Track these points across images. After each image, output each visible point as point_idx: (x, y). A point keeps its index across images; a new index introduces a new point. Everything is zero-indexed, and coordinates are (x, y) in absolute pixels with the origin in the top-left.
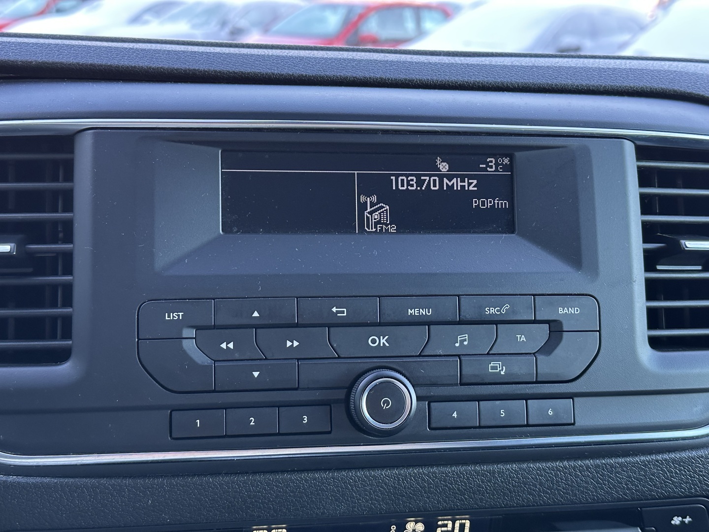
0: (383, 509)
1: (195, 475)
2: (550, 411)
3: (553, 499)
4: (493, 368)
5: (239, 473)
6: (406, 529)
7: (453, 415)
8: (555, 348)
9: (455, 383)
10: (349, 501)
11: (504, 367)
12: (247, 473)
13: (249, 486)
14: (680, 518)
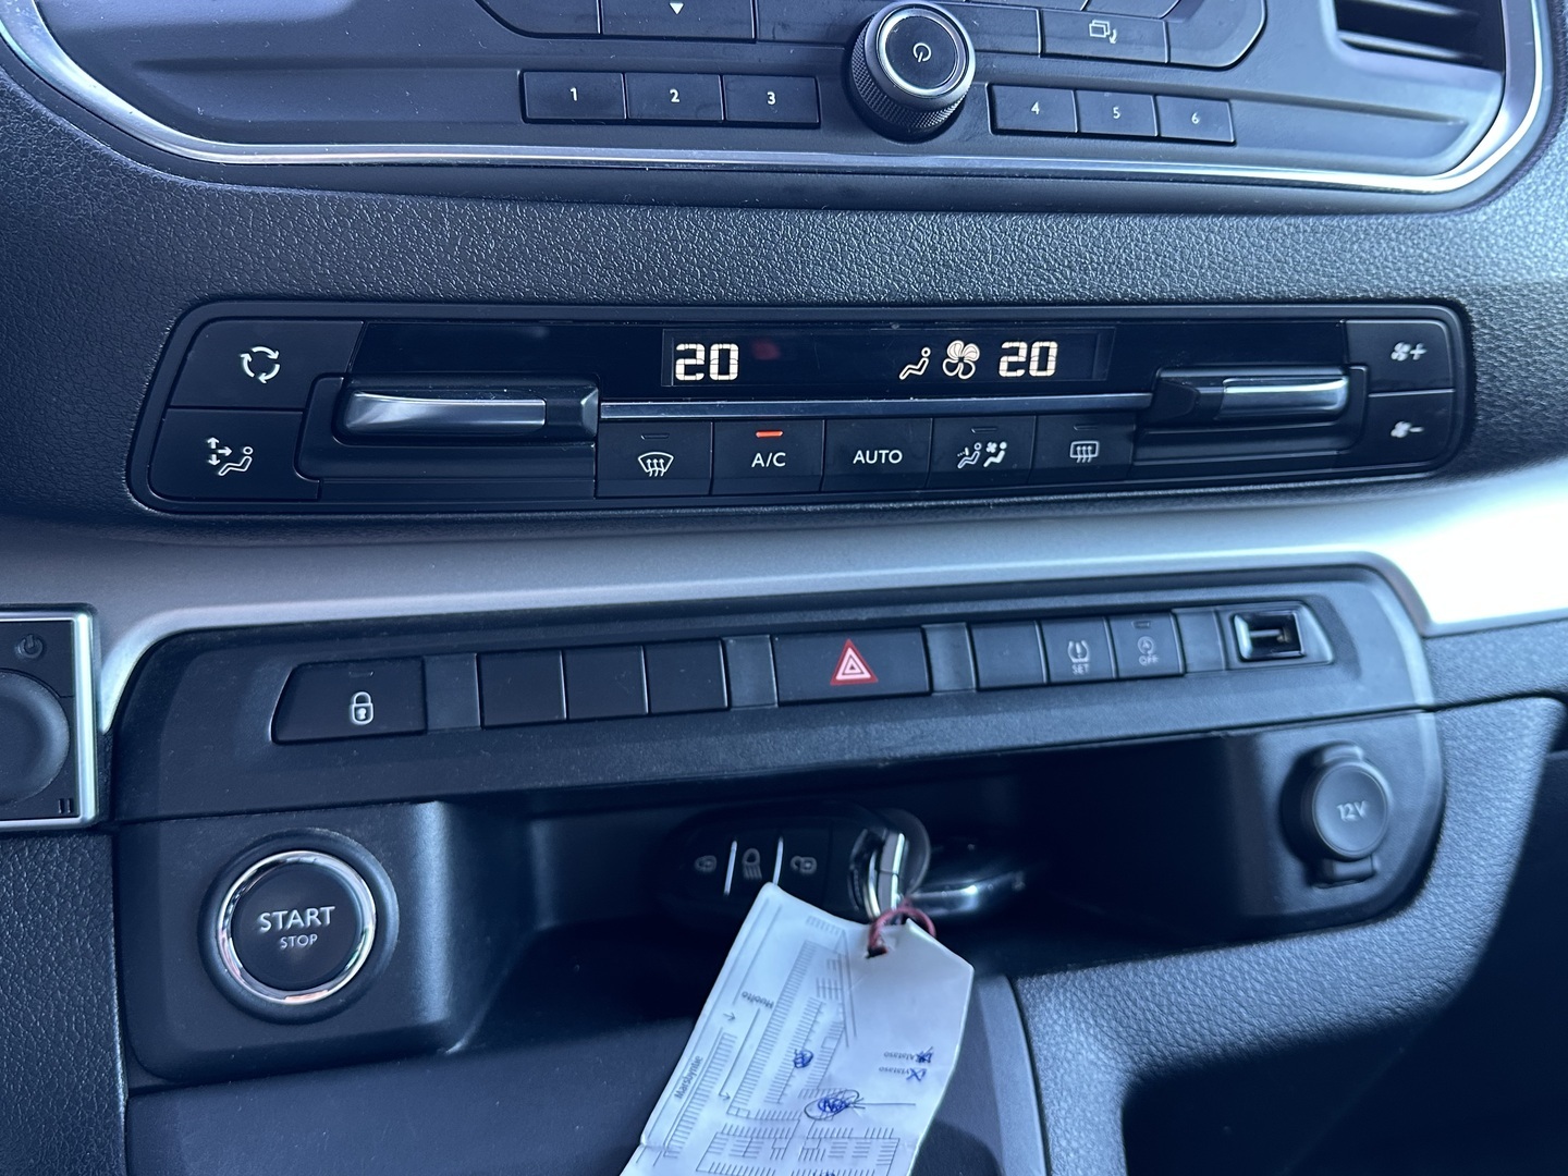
0: (913, 292)
1: (572, 202)
2: (1194, 118)
3: (1202, 287)
4: (1096, 30)
5: (654, 204)
6: (948, 357)
7: (1033, 109)
8: (1196, 9)
9: (1033, 51)
10: (853, 272)
11: (1114, 31)
12: (668, 205)
13: (675, 230)
14: (1406, 348)
